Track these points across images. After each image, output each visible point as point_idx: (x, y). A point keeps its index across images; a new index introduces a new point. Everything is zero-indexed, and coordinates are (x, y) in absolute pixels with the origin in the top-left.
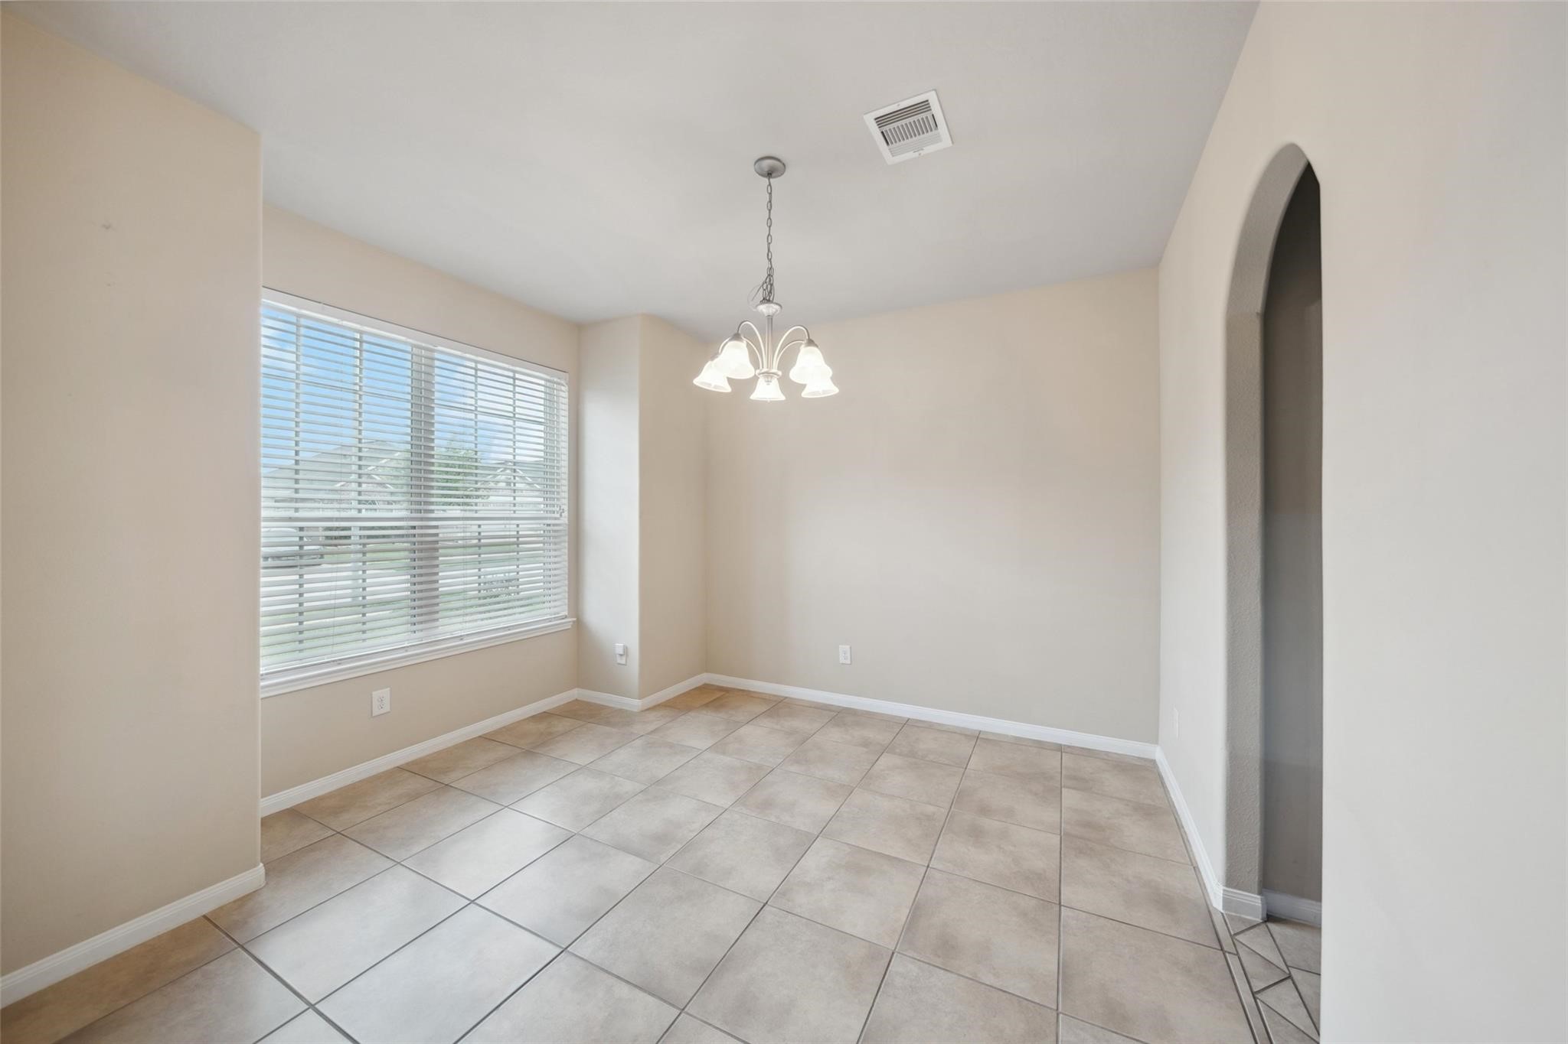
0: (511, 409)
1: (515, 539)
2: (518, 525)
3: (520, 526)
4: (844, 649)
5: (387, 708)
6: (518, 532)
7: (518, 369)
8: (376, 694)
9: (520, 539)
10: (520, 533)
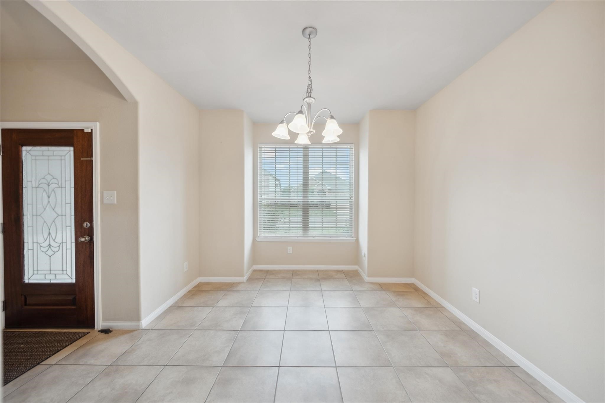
0: (335, 161)
1: (335, 207)
2: (336, 202)
3: (337, 202)
4: (475, 290)
5: (291, 252)
6: (336, 204)
7: (337, 147)
8: (289, 248)
9: (337, 207)
10: (337, 204)
